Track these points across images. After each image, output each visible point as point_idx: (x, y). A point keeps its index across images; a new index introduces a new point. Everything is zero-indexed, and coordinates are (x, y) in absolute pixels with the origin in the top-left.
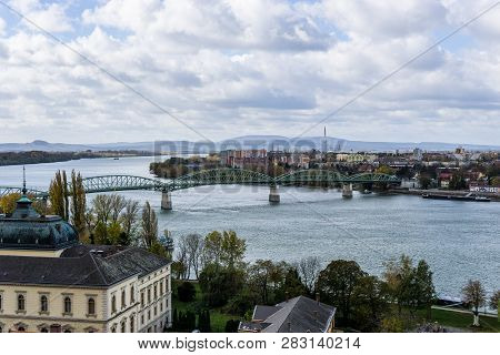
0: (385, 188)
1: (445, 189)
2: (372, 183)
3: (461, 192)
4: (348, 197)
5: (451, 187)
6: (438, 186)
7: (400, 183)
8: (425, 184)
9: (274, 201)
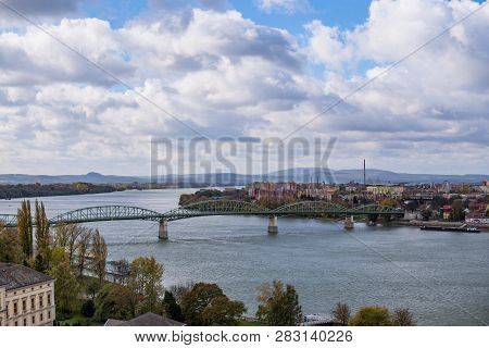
0: (389, 220)
1: (446, 220)
2: (376, 215)
3: (456, 223)
4: (349, 229)
5: (451, 219)
6: (440, 217)
7: (403, 215)
8: (427, 216)
9: (273, 232)
